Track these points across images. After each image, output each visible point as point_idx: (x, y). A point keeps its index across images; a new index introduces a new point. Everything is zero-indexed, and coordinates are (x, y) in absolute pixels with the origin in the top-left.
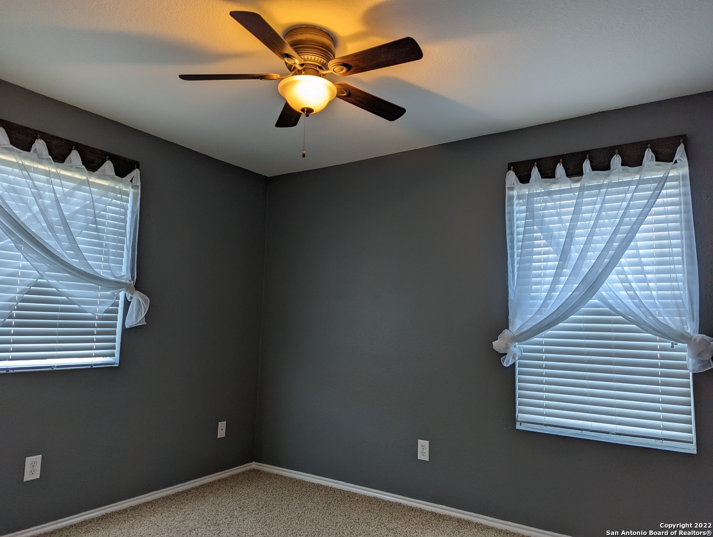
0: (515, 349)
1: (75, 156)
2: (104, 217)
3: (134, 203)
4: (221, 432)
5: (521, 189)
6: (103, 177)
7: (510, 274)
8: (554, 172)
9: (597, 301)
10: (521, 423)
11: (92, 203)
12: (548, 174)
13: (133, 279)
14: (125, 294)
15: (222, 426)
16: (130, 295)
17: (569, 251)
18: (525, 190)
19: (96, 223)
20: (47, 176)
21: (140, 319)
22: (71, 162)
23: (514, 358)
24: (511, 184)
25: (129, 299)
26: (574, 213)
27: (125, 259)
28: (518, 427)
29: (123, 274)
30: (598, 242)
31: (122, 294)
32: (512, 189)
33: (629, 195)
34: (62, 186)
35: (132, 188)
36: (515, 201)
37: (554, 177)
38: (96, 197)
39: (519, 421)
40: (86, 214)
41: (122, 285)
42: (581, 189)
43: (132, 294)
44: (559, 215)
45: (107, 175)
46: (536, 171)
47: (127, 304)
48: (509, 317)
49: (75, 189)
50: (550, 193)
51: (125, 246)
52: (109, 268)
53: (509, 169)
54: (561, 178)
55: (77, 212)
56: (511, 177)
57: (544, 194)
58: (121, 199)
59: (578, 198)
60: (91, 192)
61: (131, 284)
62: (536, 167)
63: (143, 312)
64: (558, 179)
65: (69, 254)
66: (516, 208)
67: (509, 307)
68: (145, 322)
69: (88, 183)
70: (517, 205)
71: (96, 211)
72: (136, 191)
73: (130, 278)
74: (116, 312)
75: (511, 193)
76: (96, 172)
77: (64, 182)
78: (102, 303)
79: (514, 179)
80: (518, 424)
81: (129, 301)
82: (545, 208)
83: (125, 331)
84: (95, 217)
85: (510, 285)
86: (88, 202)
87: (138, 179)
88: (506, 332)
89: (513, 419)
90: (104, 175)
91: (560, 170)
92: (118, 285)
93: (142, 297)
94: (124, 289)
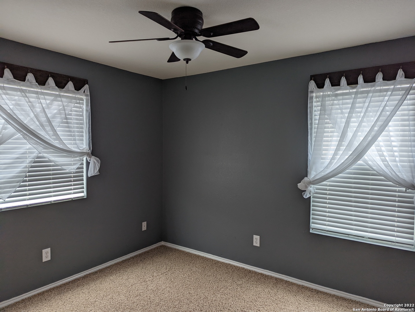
0: (311, 189)
1: (51, 81)
2: (71, 115)
3: (87, 105)
4: (144, 228)
5: (318, 92)
6: (68, 91)
7: (309, 144)
8: (339, 82)
9: (362, 162)
10: (313, 229)
11: (63, 107)
12: (335, 83)
13: (90, 149)
14: (87, 158)
15: (144, 224)
16: (89, 159)
17: (347, 131)
18: (321, 93)
19: (66, 118)
20: (36, 94)
21: (96, 171)
22: (49, 84)
23: (310, 194)
24: (312, 89)
25: (89, 161)
26: (351, 108)
27: (84, 138)
28: (311, 231)
29: (84, 147)
30: (365, 127)
31: (85, 159)
32: (312, 92)
33: (387, 98)
34: (45, 99)
35: (85, 96)
36: (314, 100)
37: (339, 85)
38: (65, 104)
39: (312, 228)
40: (60, 114)
41: (84, 154)
42: (356, 93)
43: (90, 158)
44: (341, 109)
45: (70, 90)
46: (328, 82)
47: (88, 164)
48: (308, 170)
49: (53, 100)
50: (337, 95)
51: (84, 130)
52: (76, 144)
53: (311, 79)
54: (343, 86)
55: (55, 114)
56: (312, 85)
57: (332, 96)
58: (79, 103)
59: (354, 98)
60: (62, 101)
61: (89, 152)
62: (328, 79)
63: (97, 168)
64: (342, 86)
65: (53, 138)
66: (314, 104)
67: (308, 164)
68: (99, 173)
69: (60, 96)
70: (315, 102)
71: (66, 112)
72: (87, 98)
73: (89, 149)
74: (82, 168)
75: (312, 94)
76: (64, 89)
77: (46, 97)
78: (74, 164)
79: (314, 86)
80: (311, 229)
81: (89, 162)
82: (333, 105)
83: (88, 179)
84: (66, 116)
85: (309, 151)
86: (61, 107)
87: (88, 90)
88: (306, 178)
89: (309, 227)
90: (69, 90)
91: (343, 81)
92: (82, 154)
93: (95, 159)
94: (86, 155)
